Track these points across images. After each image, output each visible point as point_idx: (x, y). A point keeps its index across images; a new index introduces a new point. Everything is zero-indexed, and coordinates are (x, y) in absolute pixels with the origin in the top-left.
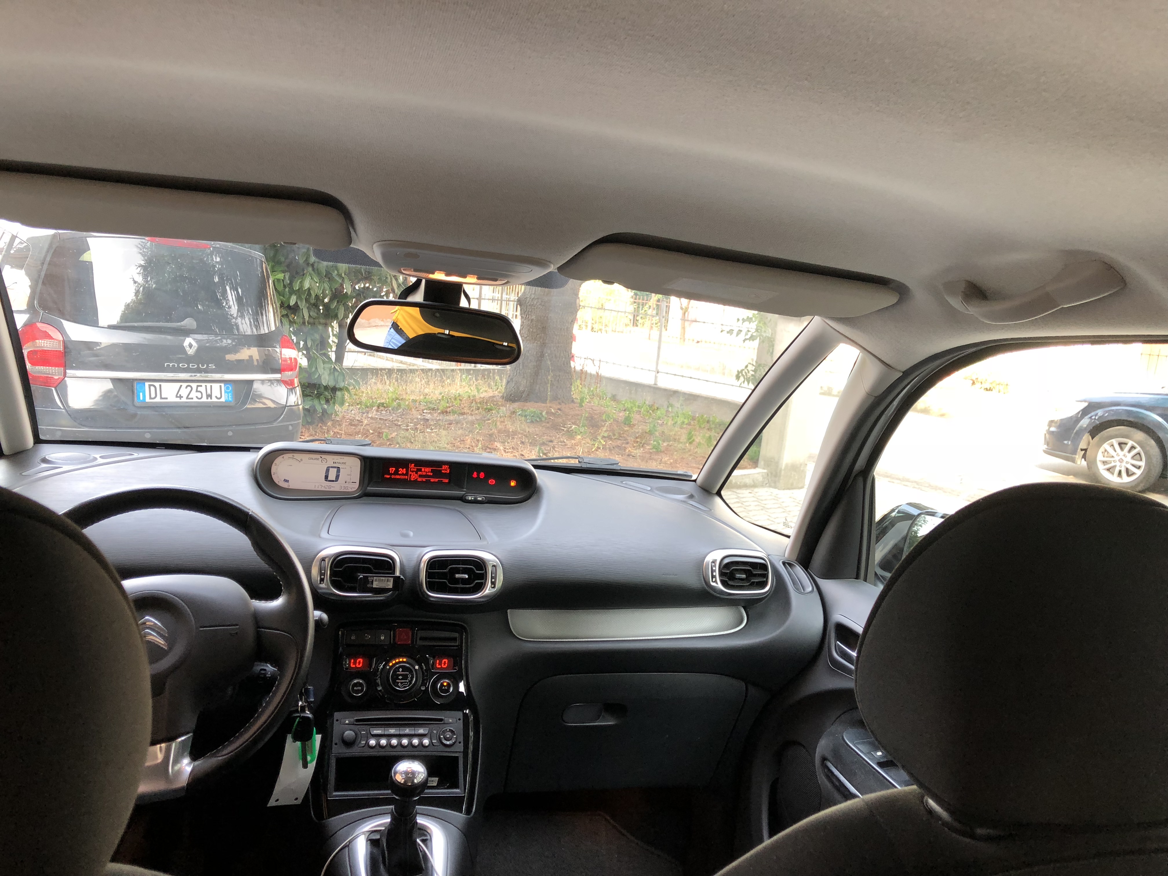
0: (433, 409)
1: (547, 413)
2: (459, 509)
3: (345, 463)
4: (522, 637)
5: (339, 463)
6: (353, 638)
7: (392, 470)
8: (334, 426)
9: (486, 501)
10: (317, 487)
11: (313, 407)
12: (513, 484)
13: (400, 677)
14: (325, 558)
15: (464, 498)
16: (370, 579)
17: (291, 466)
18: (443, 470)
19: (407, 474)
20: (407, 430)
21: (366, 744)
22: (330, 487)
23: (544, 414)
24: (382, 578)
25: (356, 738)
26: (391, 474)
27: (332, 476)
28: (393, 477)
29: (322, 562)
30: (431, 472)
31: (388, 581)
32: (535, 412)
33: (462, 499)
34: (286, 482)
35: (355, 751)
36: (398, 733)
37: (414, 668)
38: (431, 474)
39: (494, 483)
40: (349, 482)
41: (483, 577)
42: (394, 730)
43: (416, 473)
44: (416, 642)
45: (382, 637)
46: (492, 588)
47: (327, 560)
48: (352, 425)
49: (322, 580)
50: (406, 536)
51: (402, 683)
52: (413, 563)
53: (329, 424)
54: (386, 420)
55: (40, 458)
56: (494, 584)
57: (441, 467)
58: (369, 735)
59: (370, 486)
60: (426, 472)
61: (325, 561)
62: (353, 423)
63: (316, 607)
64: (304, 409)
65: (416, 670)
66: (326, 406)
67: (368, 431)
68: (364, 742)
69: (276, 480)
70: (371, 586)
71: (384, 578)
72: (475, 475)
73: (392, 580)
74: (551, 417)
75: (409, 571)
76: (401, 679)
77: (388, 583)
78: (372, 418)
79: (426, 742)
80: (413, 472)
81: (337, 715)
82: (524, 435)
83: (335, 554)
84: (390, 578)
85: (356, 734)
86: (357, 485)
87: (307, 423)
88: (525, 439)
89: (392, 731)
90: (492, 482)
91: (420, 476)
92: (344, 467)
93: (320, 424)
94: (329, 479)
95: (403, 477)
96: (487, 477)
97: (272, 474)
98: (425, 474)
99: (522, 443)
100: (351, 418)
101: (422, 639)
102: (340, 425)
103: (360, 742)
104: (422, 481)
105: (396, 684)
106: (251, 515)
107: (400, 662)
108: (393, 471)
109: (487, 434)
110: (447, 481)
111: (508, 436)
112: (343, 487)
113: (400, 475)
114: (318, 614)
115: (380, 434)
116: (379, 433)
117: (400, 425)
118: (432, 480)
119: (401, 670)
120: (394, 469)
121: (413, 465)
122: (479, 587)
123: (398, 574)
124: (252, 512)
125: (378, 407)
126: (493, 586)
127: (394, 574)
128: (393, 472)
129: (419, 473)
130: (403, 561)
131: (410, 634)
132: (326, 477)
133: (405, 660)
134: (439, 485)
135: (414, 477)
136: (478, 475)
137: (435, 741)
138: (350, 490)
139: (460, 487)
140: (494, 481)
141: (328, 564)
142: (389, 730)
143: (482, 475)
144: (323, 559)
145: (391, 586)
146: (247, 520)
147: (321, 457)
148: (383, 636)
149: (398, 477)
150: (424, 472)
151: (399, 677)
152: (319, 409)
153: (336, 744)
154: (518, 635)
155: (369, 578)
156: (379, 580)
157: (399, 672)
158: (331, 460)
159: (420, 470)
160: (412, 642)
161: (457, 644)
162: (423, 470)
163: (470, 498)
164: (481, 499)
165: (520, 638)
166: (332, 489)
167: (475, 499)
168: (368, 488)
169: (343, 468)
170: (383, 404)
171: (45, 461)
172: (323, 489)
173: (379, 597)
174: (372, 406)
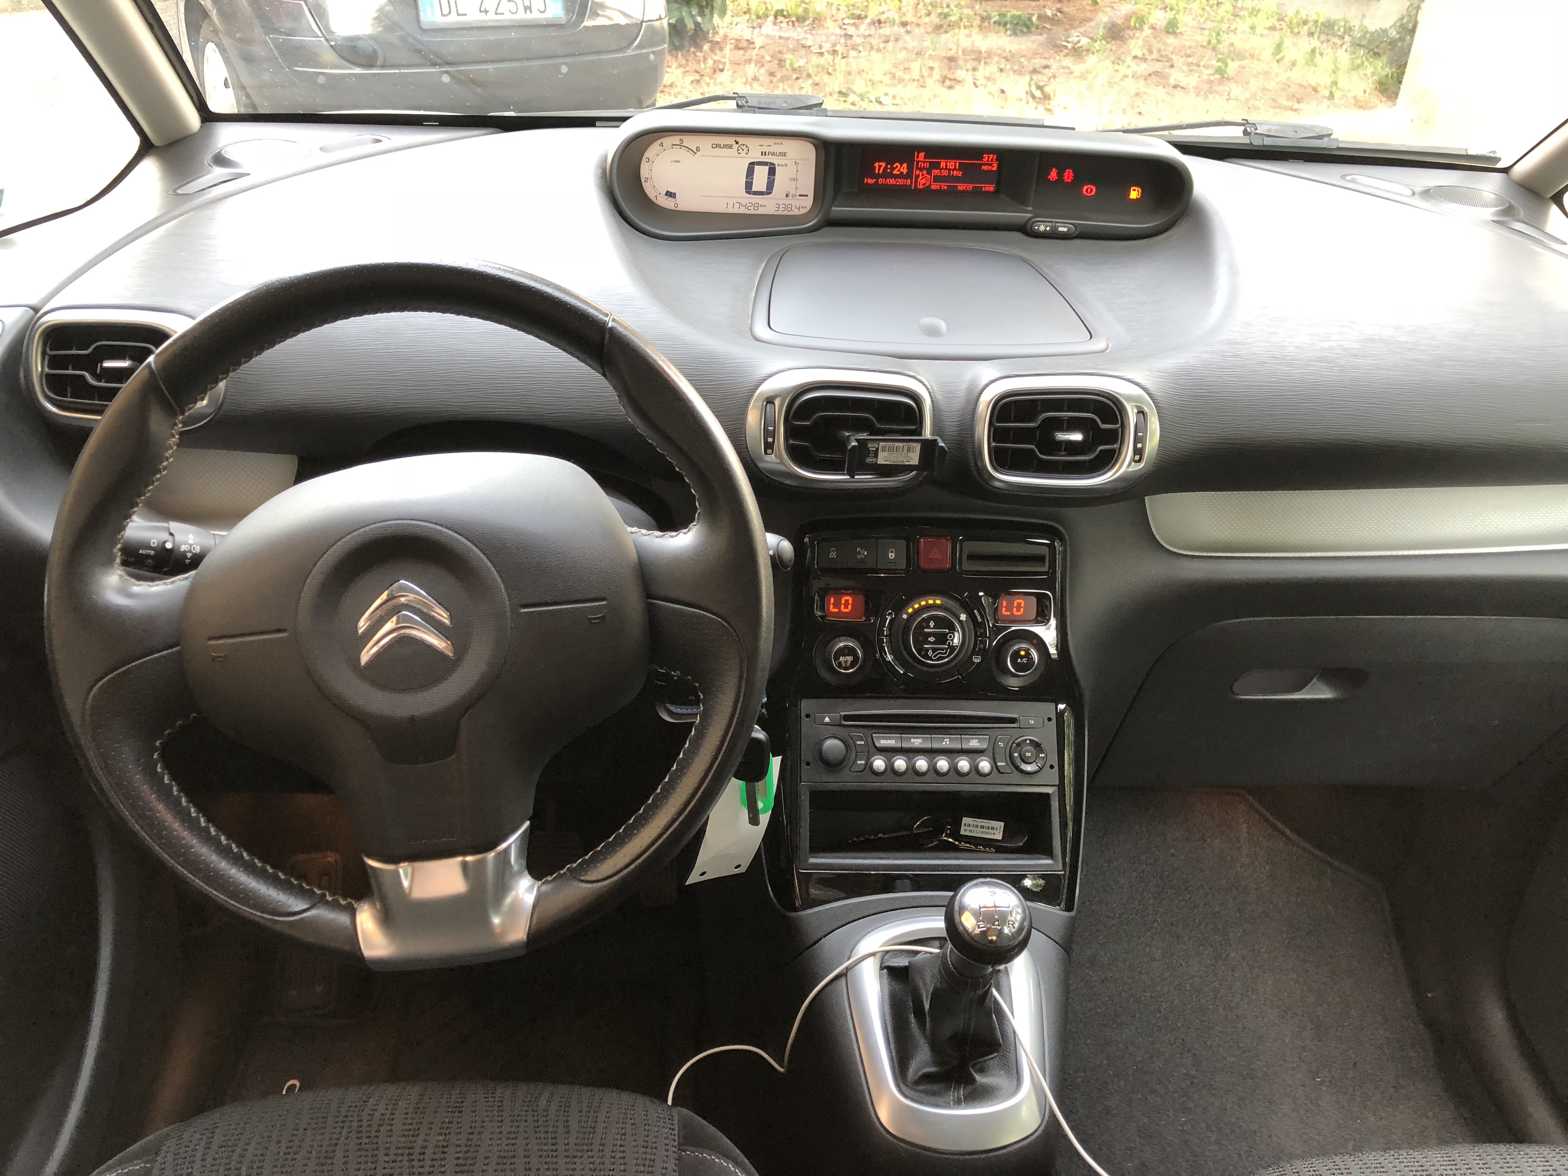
0: (859, 17)
1: (1040, 17)
2: (1023, 254)
3: (784, 154)
4: (1181, 549)
5: (773, 154)
6: (833, 555)
7: (880, 166)
8: (712, 50)
9: (1077, 233)
10: (730, 206)
11: (681, 20)
12: (1134, 194)
13: (931, 639)
14: (775, 397)
15: (1028, 228)
16: (871, 446)
17: (679, 162)
18: (985, 164)
19: (909, 175)
20: (821, 54)
21: (866, 764)
22: (757, 206)
23: (1034, 19)
24: (897, 444)
25: (845, 756)
26: (878, 176)
27: (760, 183)
28: (881, 181)
29: (768, 405)
30: (960, 169)
31: (909, 450)
32: (1020, 16)
33: (1026, 230)
34: (670, 196)
35: (845, 781)
36: (928, 745)
37: (958, 618)
38: (960, 174)
39: (1093, 193)
40: (793, 196)
41: (1116, 437)
42: (920, 740)
43: (929, 173)
44: (960, 565)
45: (890, 554)
46: (1136, 462)
47: (777, 402)
48: (739, 49)
49: (769, 446)
50: (933, 332)
51: (934, 650)
52: (958, 402)
53: (706, 47)
54: (788, 38)
55: (212, 155)
56: (1138, 452)
57: (981, 158)
58: (872, 749)
59: (836, 202)
60: (949, 170)
61: (773, 403)
62: (741, 45)
63: (769, 528)
64: (669, 24)
65: (961, 622)
66: (699, 19)
67: (763, 57)
68: (864, 762)
69: (651, 193)
70: (874, 460)
71: (901, 444)
72: (1053, 174)
73: (917, 447)
74: (1046, 25)
75: (951, 425)
76: (933, 643)
77: (910, 454)
78: (767, 36)
79: (985, 765)
80: (921, 169)
81: (806, 705)
82: (1004, 58)
83: (794, 388)
84: (914, 444)
85: (846, 746)
86: (808, 202)
87: (675, 48)
88: (1005, 65)
89: (917, 742)
90: (1088, 190)
91: (937, 179)
92: (783, 162)
93: (692, 49)
94: (754, 189)
95: (901, 182)
96: (1079, 181)
97: (643, 180)
98: (945, 173)
99: (1001, 70)
100: (736, 37)
101: (971, 557)
102: (721, 49)
103: (855, 761)
104: (940, 192)
105: (923, 653)
106: (611, 329)
107: (928, 607)
108: (882, 168)
109: (945, 57)
110: (991, 188)
111: (978, 60)
112: (781, 206)
113: (896, 177)
114: (772, 539)
115: (781, 63)
116: (780, 60)
117: (810, 47)
118: (961, 187)
119: (932, 624)
120: (884, 164)
121: (922, 154)
122: (1107, 460)
123: (928, 433)
124: (614, 320)
125: (776, 17)
126: (1137, 457)
127: (920, 435)
128: (881, 172)
129: (935, 172)
130: (936, 398)
131: (949, 547)
132: (749, 186)
133: (938, 602)
134: (975, 198)
135: (923, 181)
136: (1060, 174)
137: (1003, 764)
138: (796, 212)
139: (1019, 199)
140: (1094, 188)
141: (779, 409)
142: (910, 738)
143: (1068, 175)
144: (770, 401)
145: (915, 460)
146: (603, 343)
147: (737, 143)
148: (892, 552)
149: (892, 181)
150: (946, 169)
151: (929, 639)
152: (690, 25)
153: (808, 764)
154: (1168, 543)
155: (869, 445)
156: (891, 450)
157: (929, 627)
158: (756, 149)
159: (937, 166)
160: (953, 565)
161: (1046, 569)
162: (943, 165)
163: (1042, 228)
164: (1065, 229)
165: (1171, 549)
166: (761, 211)
167: (1055, 228)
168: (834, 208)
169: (782, 165)
170: (782, 11)
171: (221, 160)
172: (743, 211)
173: (890, 481)
174: (766, 16)
